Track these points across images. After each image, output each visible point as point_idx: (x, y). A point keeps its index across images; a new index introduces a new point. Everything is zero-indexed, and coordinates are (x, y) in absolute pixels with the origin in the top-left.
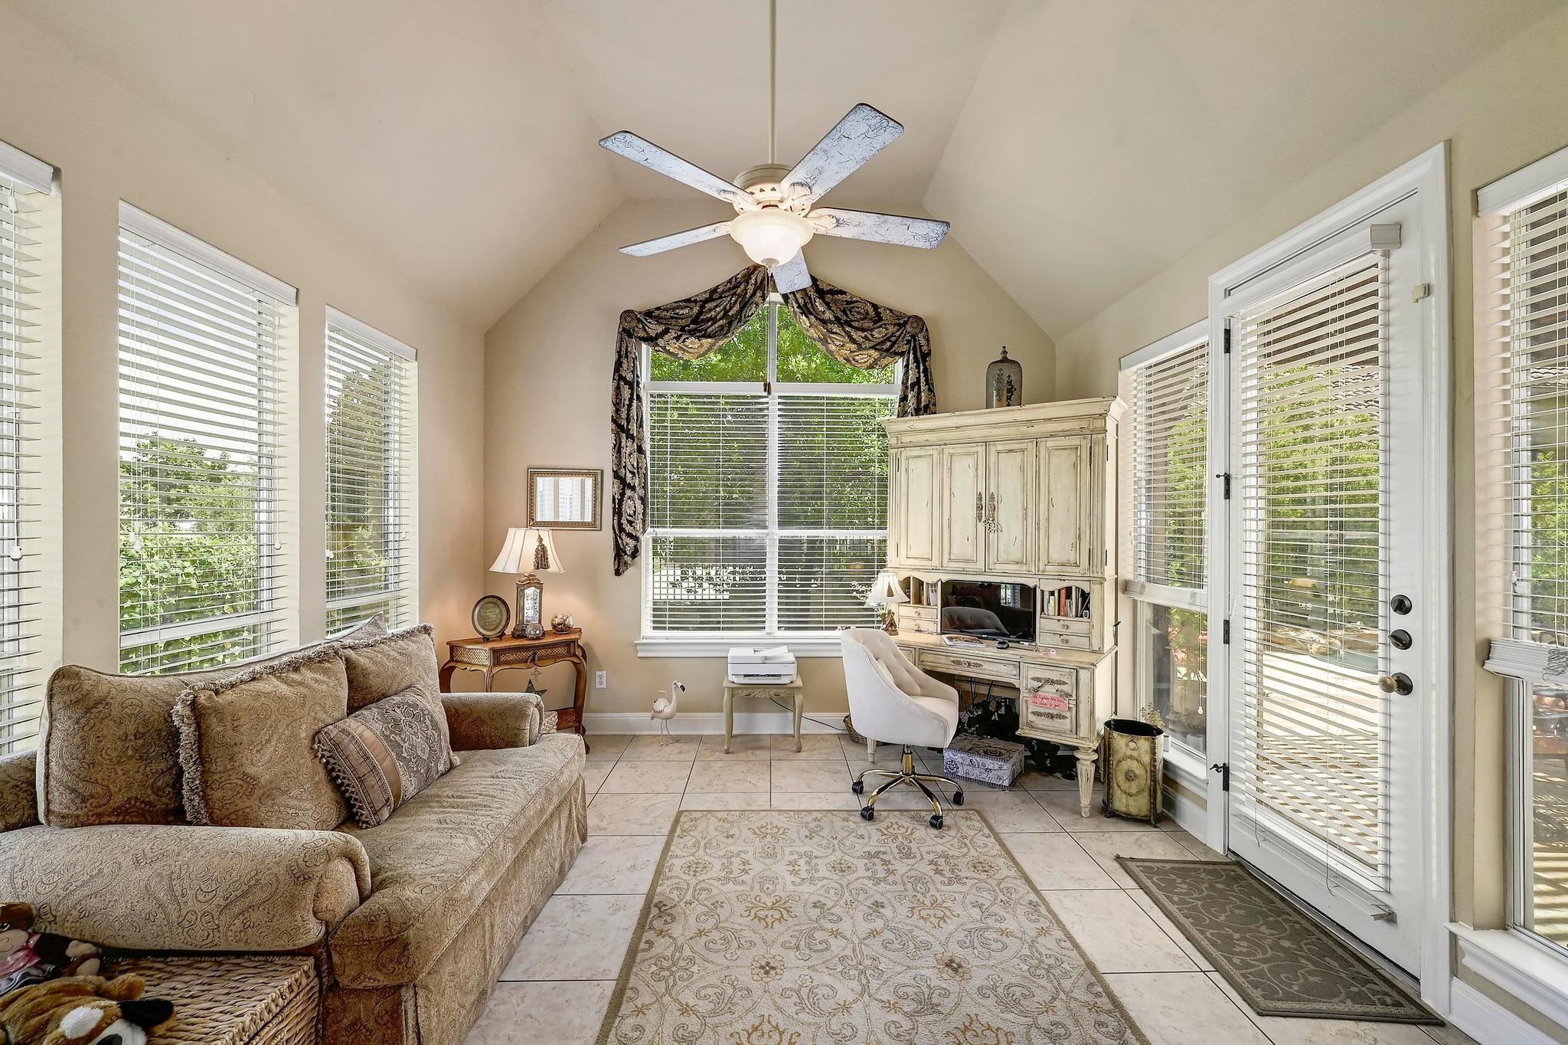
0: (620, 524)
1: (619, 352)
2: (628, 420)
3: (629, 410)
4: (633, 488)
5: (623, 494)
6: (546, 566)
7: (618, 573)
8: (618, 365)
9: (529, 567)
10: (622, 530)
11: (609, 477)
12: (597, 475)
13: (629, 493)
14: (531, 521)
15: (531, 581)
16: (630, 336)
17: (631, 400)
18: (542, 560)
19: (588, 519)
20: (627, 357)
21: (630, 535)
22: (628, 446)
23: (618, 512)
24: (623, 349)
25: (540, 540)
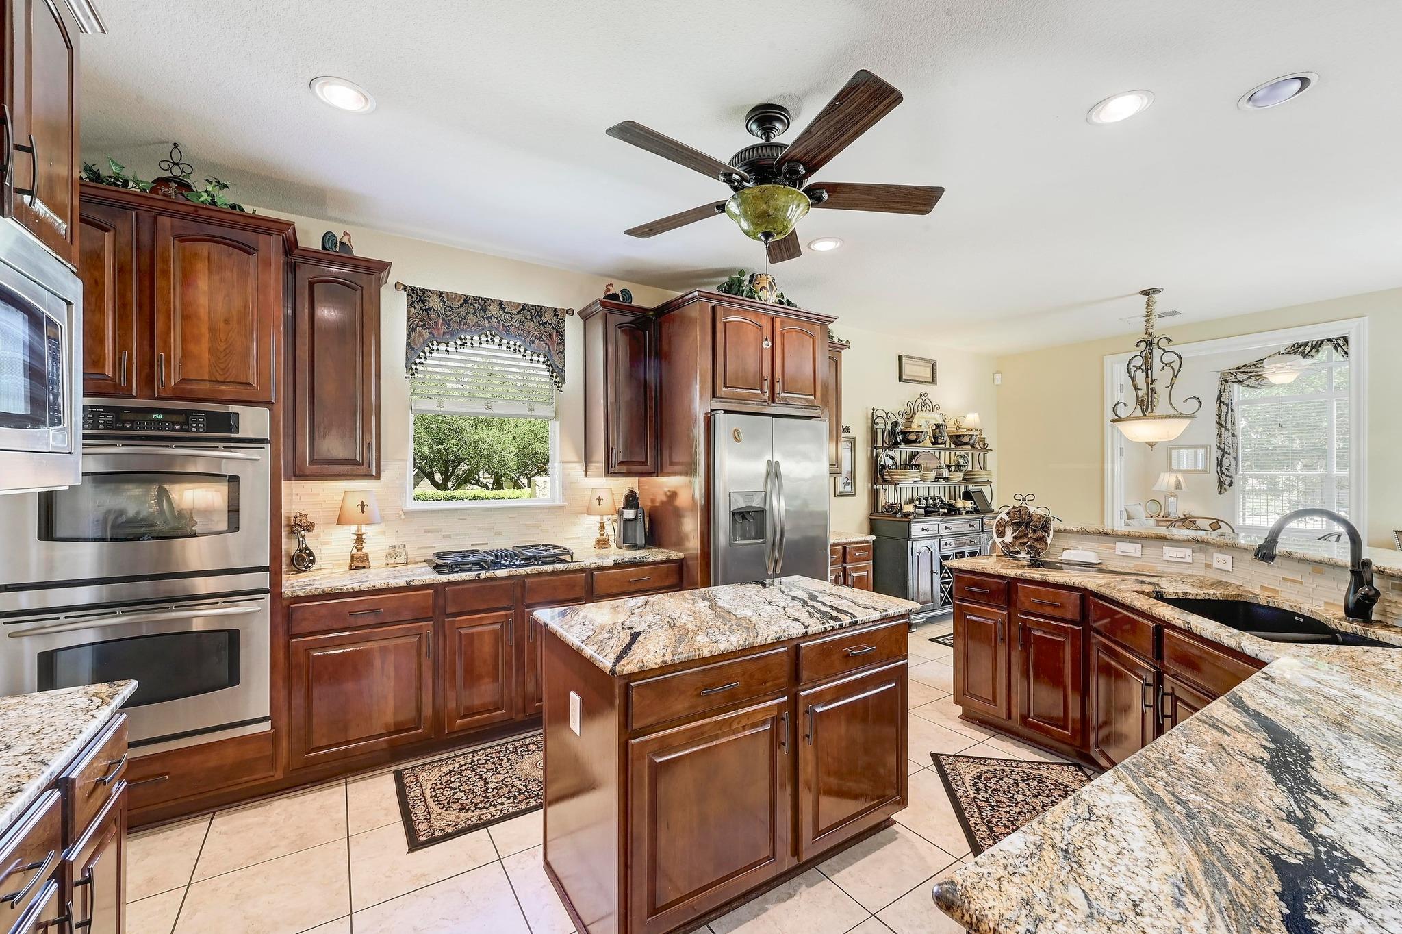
0: (1221, 471)
1: (1220, 391)
2: (1226, 422)
3: (1226, 417)
4: (1229, 454)
5: (1223, 457)
6: (1180, 488)
7: (1220, 493)
8: (1220, 395)
9: (1172, 488)
10: (1222, 473)
11: (1214, 448)
12: (1207, 449)
13: (1226, 455)
14: (1170, 470)
15: (1172, 494)
16: (1226, 381)
17: (1227, 412)
18: (1178, 486)
19: (1201, 468)
20: (1224, 392)
21: (1227, 475)
22: (1226, 434)
23: (1220, 464)
24: (1223, 388)
25: (1177, 477)
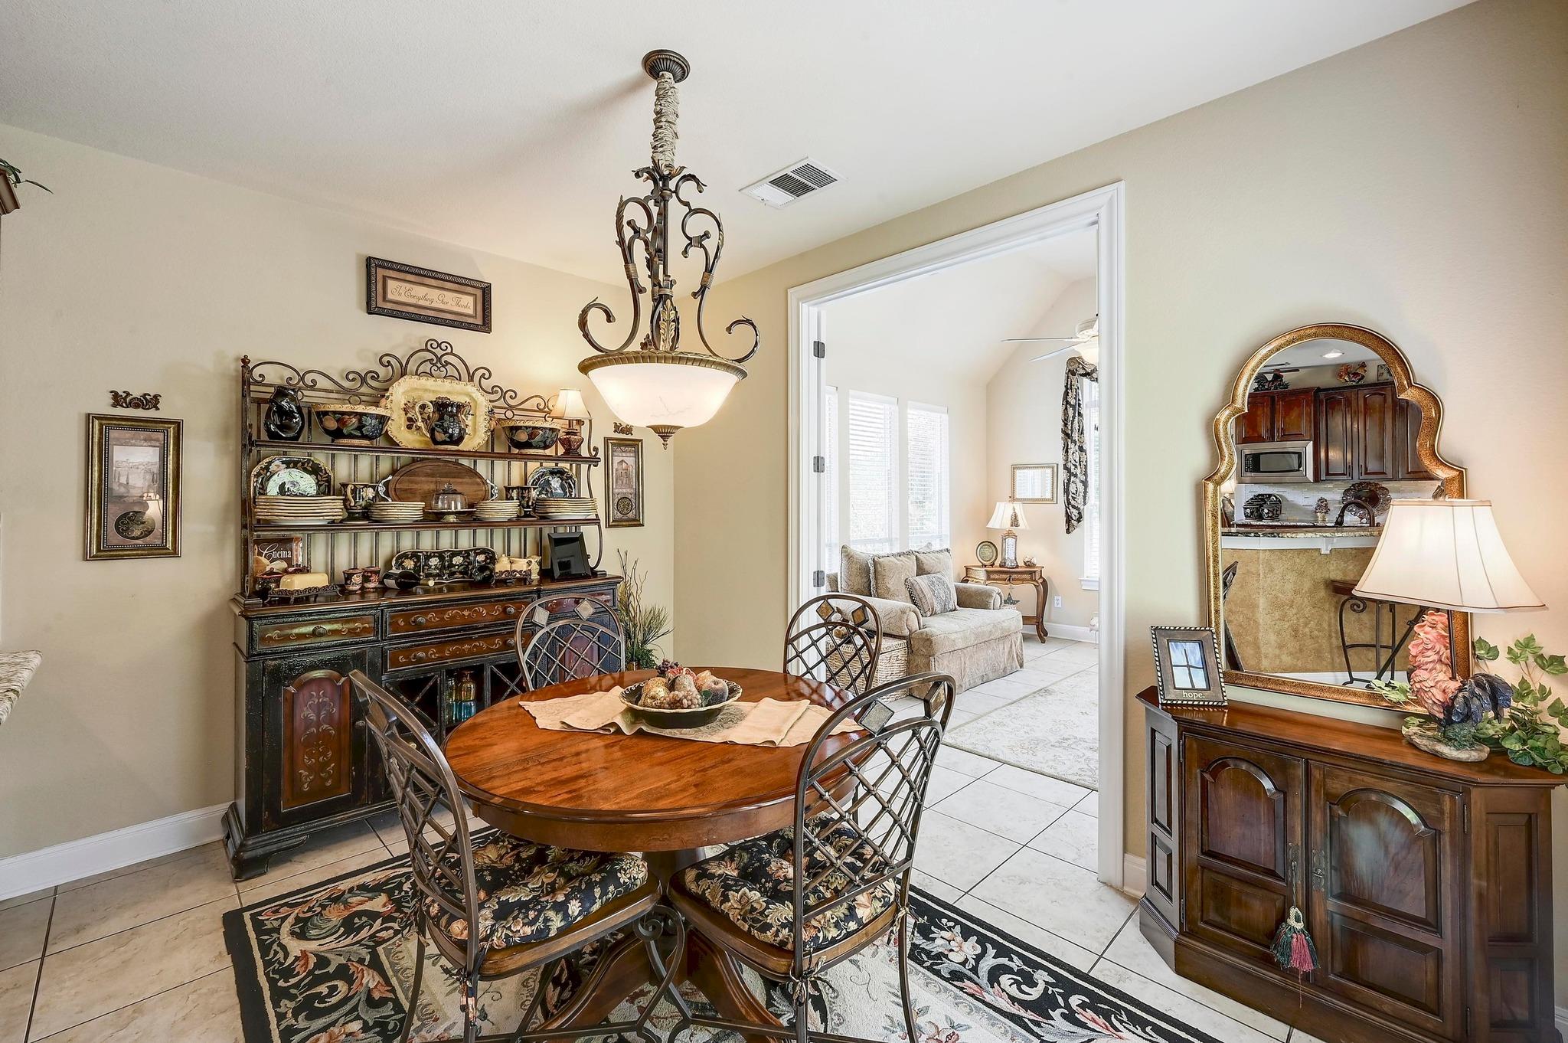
0: (1068, 499)
1: (1066, 387)
2: (1072, 430)
3: (1072, 424)
4: (1076, 476)
5: (1069, 480)
6: (1017, 525)
7: (1068, 531)
8: (1066, 394)
9: (1007, 525)
10: (1069, 503)
11: (1061, 467)
12: (1054, 468)
13: (1073, 479)
14: (1013, 498)
15: (1010, 534)
16: (1074, 374)
17: (1074, 417)
18: (1015, 522)
19: (1048, 496)
20: (1071, 389)
21: (1073, 507)
22: (1073, 448)
23: (1067, 491)
24: (1069, 383)
25: (1014, 509)
